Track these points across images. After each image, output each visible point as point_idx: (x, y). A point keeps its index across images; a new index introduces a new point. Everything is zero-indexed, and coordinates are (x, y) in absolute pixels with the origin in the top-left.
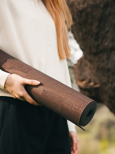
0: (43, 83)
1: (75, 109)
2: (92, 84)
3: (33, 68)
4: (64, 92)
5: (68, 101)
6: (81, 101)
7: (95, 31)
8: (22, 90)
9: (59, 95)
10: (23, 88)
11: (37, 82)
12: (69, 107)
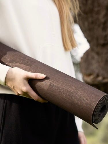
0: (48, 76)
1: (87, 104)
2: (100, 78)
3: (36, 60)
4: (74, 86)
5: (78, 96)
6: (93, 95)
7: (103, 20)
8: (25, 85)
9: (67, 89)
10: (27, 83)
11: (42, 76)
12: (79, 103)
